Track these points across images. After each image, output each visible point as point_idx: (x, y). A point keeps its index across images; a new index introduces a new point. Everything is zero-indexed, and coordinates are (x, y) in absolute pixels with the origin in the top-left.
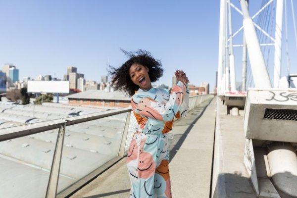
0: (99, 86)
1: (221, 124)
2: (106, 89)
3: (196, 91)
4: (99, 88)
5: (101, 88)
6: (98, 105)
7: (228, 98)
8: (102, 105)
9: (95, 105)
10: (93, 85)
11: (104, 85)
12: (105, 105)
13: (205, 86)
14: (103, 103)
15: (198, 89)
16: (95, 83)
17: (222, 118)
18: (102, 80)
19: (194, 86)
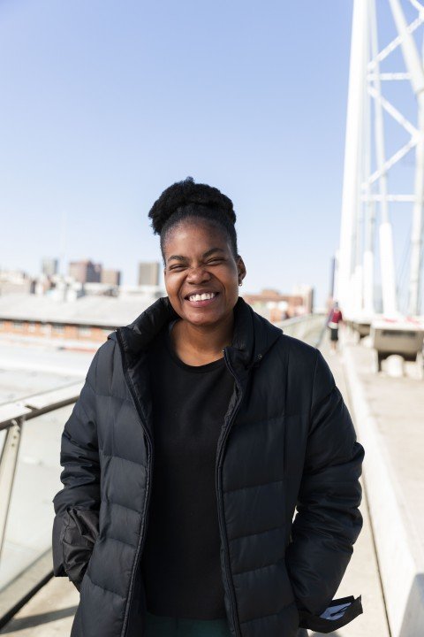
0: (34, 284)
1: (370, 401)
2: (56, 294)
3: (283, 306)
4: (33, 291)
5: (39, 289)
6: (35, 334)
7: (380, 333)
8: (42, 335)
9: (26, 333)
10: (19, 280)
11: (47, 283)
12: (54, 336)
13: (304, 292)
14: (47, 329)
15: (286, 299)
16: (24, 276)
17: (366, 382)
18: (44, 270)
19: (277, 294)
